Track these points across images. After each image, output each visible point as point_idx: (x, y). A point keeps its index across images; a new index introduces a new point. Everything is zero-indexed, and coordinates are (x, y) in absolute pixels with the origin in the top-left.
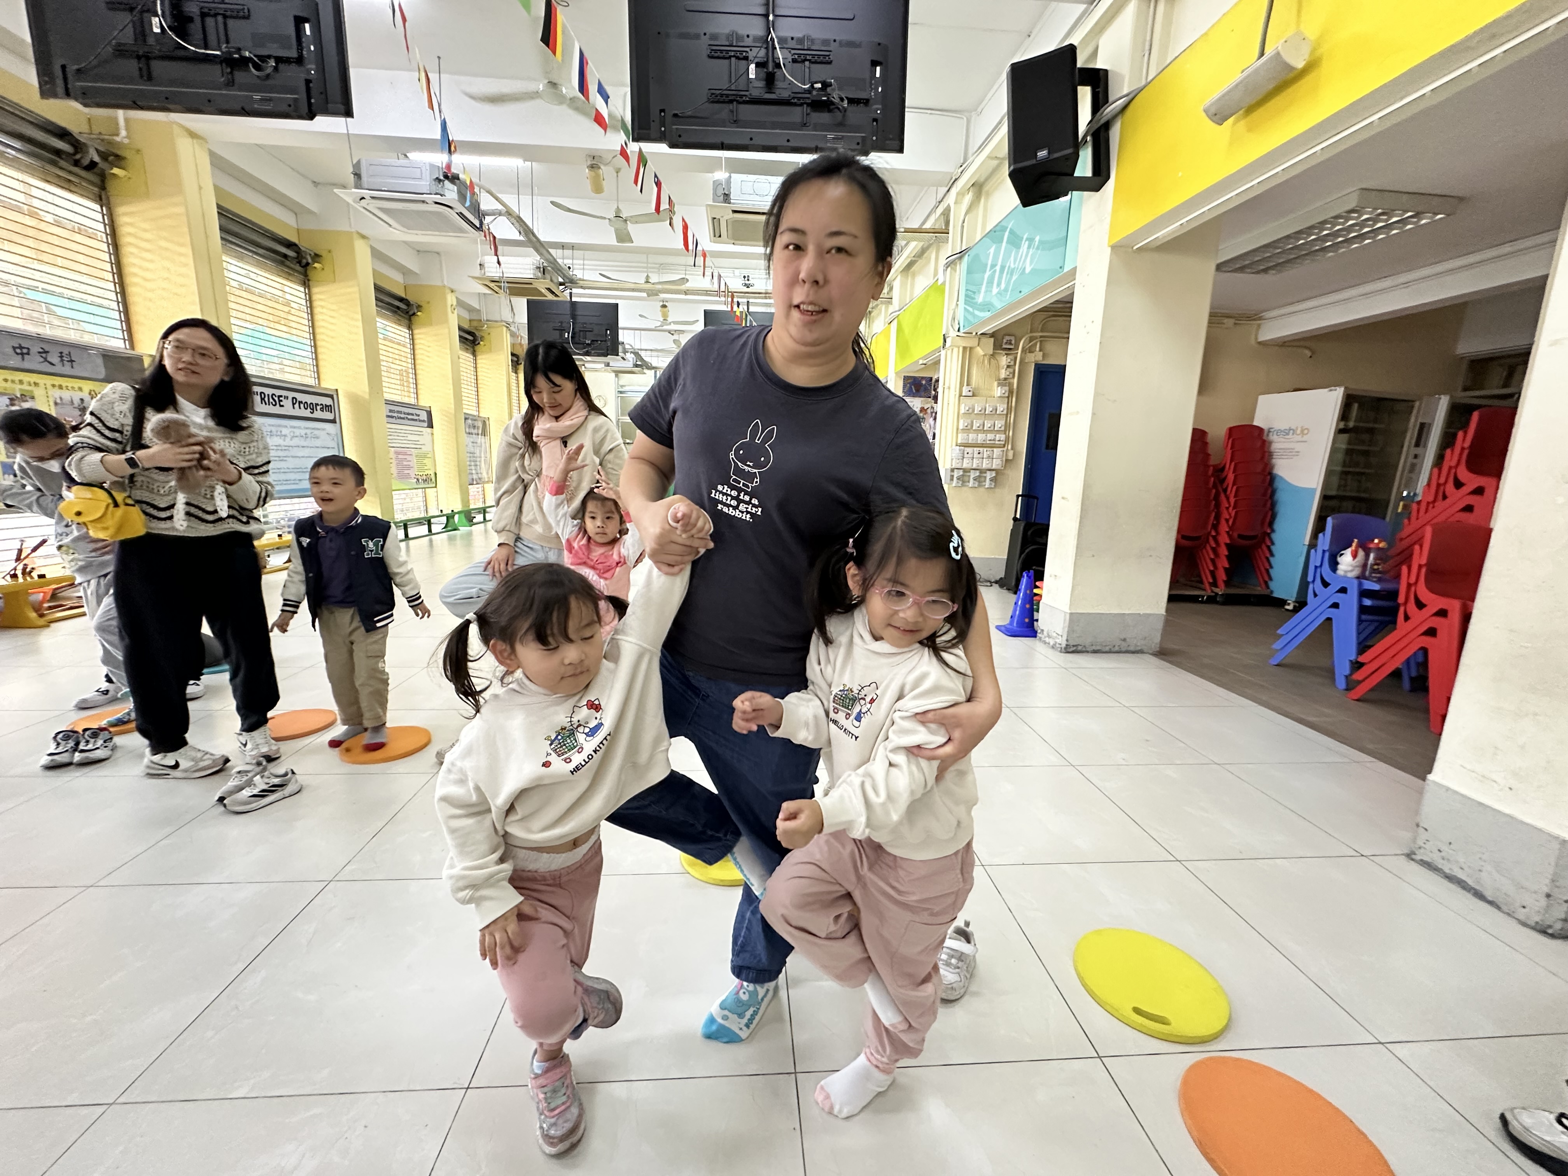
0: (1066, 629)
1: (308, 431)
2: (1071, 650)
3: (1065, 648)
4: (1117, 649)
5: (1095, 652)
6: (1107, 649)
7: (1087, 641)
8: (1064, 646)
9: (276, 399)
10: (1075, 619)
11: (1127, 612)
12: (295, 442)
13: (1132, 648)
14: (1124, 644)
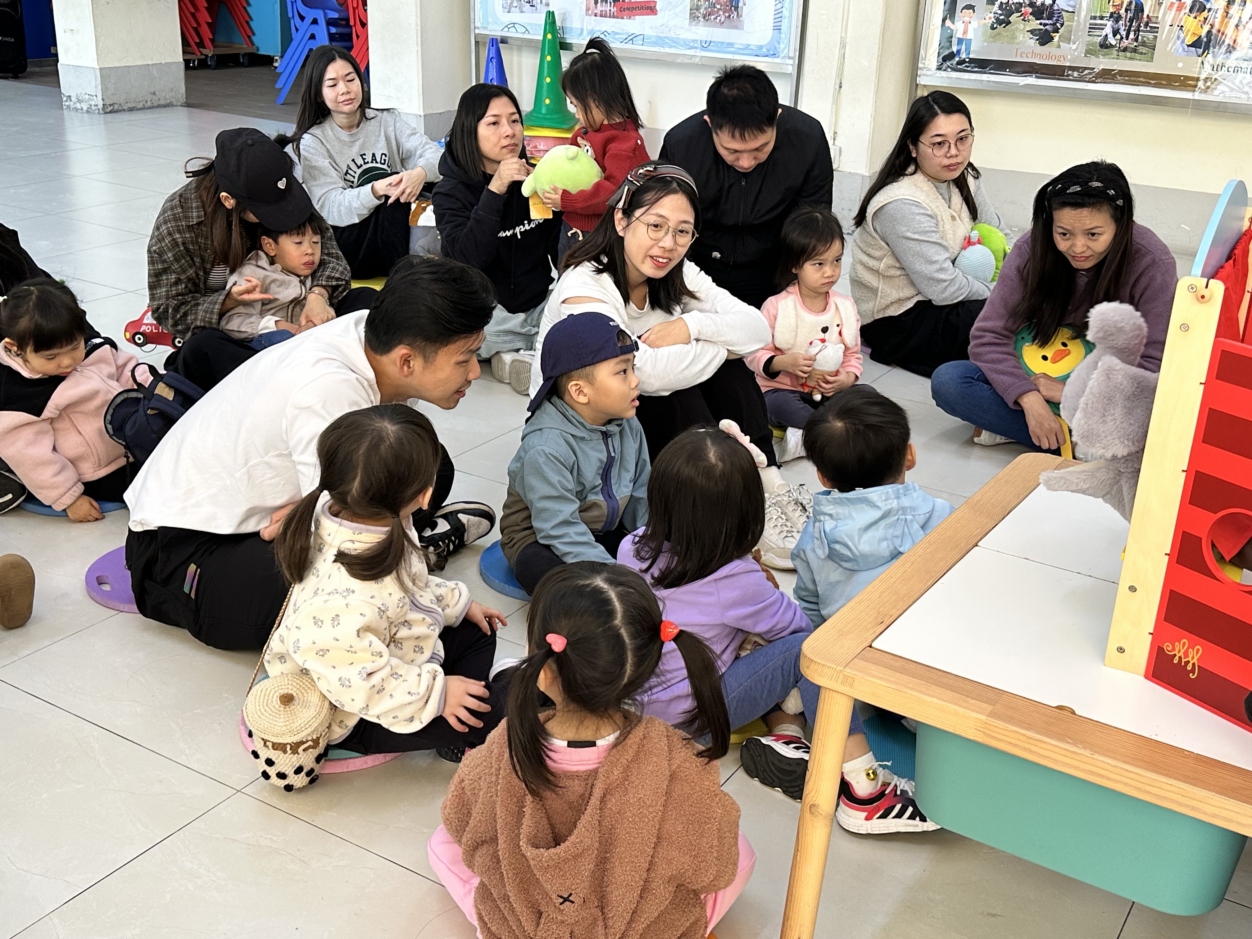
0: (100, 87)
2: (108, 110)
3: (103, 109)
4: (149, 104)
5: (131, 110)
6: (141, 106)
7: (120, 98)
8: (101, 106)
10: (106, 74)
11: (150, 63)
13: (162, 102)
14: (155, 98)
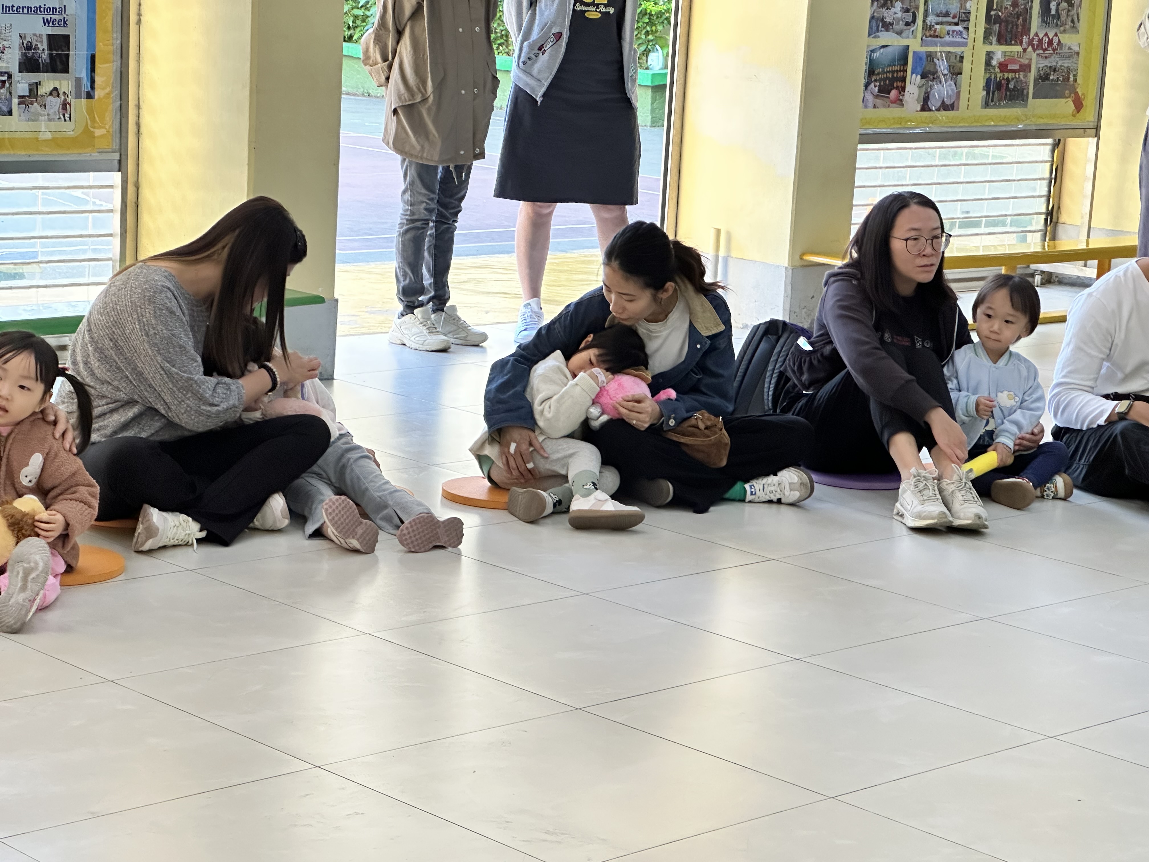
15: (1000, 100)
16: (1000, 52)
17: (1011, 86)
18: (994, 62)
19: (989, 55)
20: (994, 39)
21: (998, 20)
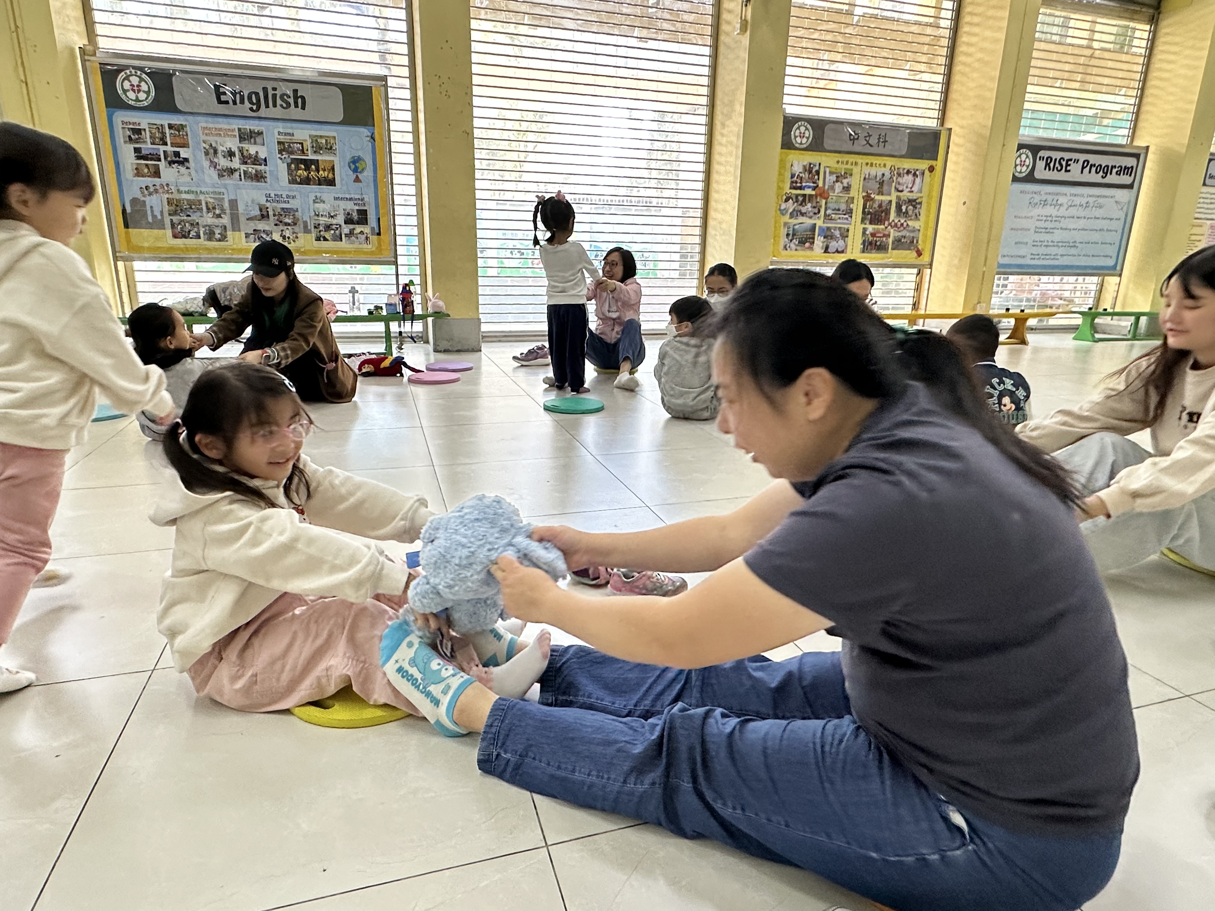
1: (1091, 200)
9: (1064, 163)
12: (1073, 211)
15: (871, 249)
16: (871, 228)
17: (878, 243)
18: (868, 232)
19: (865, 230)
20: (868, 222)
21: (869, 213)
